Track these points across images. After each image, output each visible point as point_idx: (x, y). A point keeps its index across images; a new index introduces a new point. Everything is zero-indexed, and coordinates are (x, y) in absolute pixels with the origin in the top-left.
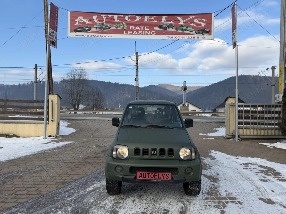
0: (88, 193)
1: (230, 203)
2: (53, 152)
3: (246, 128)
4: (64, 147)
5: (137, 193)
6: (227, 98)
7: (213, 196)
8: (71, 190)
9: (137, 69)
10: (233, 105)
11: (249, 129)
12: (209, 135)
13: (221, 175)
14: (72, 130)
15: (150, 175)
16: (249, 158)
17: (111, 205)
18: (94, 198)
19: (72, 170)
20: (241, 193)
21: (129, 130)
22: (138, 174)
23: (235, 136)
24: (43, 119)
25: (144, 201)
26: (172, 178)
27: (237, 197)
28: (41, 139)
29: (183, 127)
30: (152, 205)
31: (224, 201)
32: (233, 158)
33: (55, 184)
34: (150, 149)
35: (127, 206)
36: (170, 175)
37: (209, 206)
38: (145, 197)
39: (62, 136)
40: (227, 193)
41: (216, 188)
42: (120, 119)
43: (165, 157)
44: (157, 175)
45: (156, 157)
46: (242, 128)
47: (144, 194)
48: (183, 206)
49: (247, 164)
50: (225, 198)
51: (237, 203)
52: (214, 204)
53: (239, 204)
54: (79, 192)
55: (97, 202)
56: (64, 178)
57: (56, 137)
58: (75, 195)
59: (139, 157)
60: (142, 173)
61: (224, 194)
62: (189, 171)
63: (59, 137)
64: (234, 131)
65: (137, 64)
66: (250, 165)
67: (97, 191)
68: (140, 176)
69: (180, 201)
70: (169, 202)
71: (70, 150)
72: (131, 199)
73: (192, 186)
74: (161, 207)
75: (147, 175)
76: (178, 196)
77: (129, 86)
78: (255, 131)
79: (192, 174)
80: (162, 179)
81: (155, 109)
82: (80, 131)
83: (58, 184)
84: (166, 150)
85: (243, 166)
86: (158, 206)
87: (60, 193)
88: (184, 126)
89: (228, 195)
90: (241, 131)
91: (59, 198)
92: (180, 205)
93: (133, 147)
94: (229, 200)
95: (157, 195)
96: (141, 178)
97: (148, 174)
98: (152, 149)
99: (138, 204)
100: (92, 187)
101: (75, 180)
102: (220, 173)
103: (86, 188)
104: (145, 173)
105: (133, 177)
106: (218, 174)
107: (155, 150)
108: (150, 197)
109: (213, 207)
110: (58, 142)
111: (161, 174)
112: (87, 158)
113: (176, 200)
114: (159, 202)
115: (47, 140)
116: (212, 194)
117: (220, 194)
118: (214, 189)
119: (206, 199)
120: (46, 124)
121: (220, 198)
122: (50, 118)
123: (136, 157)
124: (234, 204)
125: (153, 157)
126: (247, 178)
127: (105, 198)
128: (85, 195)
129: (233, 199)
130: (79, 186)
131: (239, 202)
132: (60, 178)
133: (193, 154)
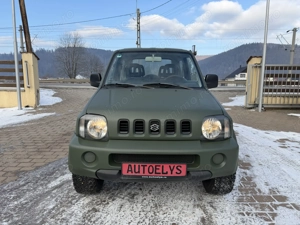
0: (49, 193)
1: (281, 207)
2: (23, 127)
3: (271, 96)
4: (41, 119)
5: (129, 191)
6: (251, 57)
7: (250, 195)
8: (24, 185)
9: (139, 30)
10: (258, 66)
11: (275, 96)
12: (224, 104)
14: (58, 100)
15: (146, 168)
16: (282, 132)
17: (81, 215)
18: (56, 201)
19: (39, 151)
20: (292, 189)
22: (125, 166)
23: (257, 106)
25: (139, 205)
26: (188, 172)
27: (288, 195)
28: (15, 110)
29: (203, 87)
30: (152, 214)
31: (269, 203)
32: (262, 132)
33: (3, 176)
34: (147, 121)
35: (108, 217)
36: (184, 168)
37: (248, 214)
38: (141, 198)
39: (44, 107)
40: (270, 187)
41: (250, 179)
43: (175, 135)
44: (161, 168)
45: (159, 136)
46: (267, 96)
47: (140, 192)
48: (205, 216)
49: (282, 141)
50: (269, 199)
51: (291, 208)
52: (254, 211)
53: (296, 211)
54: (35, 189)
55: (58, 209)
56: (21, 165)
57: (36, 108)
58: (27, 195)
59: (127, 135)
60: (133, 165)
61: (265, 190)
62: (218, 159)
63: (38, 107)
64: (257, 99)
67: (66, 186)
68: (128, 171)
69: (198, 206)
70: (180, 208)
71: (48, 123)
72: (118, 202)
73: (220, 182)
74: (166, 219)
76: (194, 196)
78: (282, 99)
79: (223, 164)
80: (169, 174)
81: (158, 58)
82: (67, 100)
83: (9, 174)
84: (178, 122)
85: (278, 144)
86: (162, 217)
87: (5, 191)
88: (206, 85)
89: (272, 191)
90: (265, 99)
92: (199, 213)
93: (116, 118)
94: (277, 203)
95: (159, 193)
96: (130, 173)
97: (144, 166)
98: (152, 122)
99: (128, 212)
100: (58, 180)
101: (37, 168)
102: (250, 154)
103: (49, 182)
104: (137, 165)
105: (116, 172)
108: (149, 197)
109: (254, 216)
110: (34, 113)
111: (166, 167)
112: (65, 135)
113: (192, 202)
114: (164, 208)
116: (247, 191)
117: (259, 190)
118: (248, 180)
119: (240, 200)
120: (20, 91)
121: (261, 199)
122: (26, 84)
123: (121, 136)
124: (287, 210)
125: (153, 136)
126: (291, 162)
127: (73, 201)
128: (42, 196)
129: (283, 199)
130: (39, 179)
131: (293, 205)
132: (15, 164)
133: (227, 130)
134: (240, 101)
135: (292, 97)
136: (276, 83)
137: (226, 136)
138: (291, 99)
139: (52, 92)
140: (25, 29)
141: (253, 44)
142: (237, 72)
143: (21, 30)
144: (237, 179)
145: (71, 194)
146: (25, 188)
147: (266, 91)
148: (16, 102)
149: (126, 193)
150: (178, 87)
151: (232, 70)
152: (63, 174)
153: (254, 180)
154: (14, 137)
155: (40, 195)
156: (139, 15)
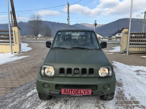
0: (27, 99)
1: (136, 107)
2: (13, 63)
3: (133, 47)
4: (22, 59)
6: (123, 29)
7: (121, 100)
8: (15, 95)
9: (68, 13)
10: (127, 33)
11: (135, 47)
12: (110, 51)
13: (123, 81)
14: (30, 49)
18: (31, 103)
19: (22, 77)
20: (142, 97)
21: (57, 51)
23: (126, 52)
24: (9, 42)
25: (69, 106)
26: (92, 93)
27: (139, 101)
28: (10, 54)
29: (99, 48)
31: (130, 105)
32: (128, 67)
33: (5, 90)
34: (73, 68)
36: (90, 91)
38: (70, 102)
39: (22, 52)
40: (131, 96)
41: (122, 92)
42: (51, 42)
43: (86, 75)
44: (79, 91)
45: (79, 76)
46: (131, 47)
47: (70, 99)
49: (138, 71)
50: (130, 103)
51: (141, 107)
54: (21, 97)
55: (32, 108)
56: (14, 84)
57: (19, 53)
58: (17, 100)
59: (64, 75)
60: (66, 90)
61: (129, 98)
62: (106, 86)
63: (21, 53)
64: (126, 49)
65: (68, 10)
66: (140, 72)
67: (35, 95)
70: (88, 107)
71: (25, 61)
72: (59, 104)
73: (107, 96)
75: (70, 91)
76: (95, 101)
77: (65, 24)
78: (138, 49)
79: (109, 89)
80: (83, 94)
81: (78, 34)
82: (34, 49)
83: (8, 89)
84: (88, 69)
85: (136, 73)
87: (6, 98)
88: (101, 47)
89: (132, 98)
90: (130, 49)
91: (3, 104)
94: (134, 105)
95: (79, 100)
96: (65, 93)
97: (72, 90)
98: (75, 69)
100: (31, 92)
101: (21, 86)
102: (122, 78)
103: (27, 93)
104: (68, 90)
105: (58, 93)
106: (121, 79)
107: (78, 69)
108: (74, 101)
110: (19, 56)
111: (82, 91)
112: (34, 68)
113: (94, 104)
114: (81, 107)
115: (13, 55)
116: (120, 98)
117: (126, 98)
118: (121, 93)
119: (117, 103)
120: (12, 45)
121: (127, 102)
122: (14, 42)
123: (61, 75)
124: (139, 108)
125: (76, 76)
126: (142, 83)
127: (39, 104)
128: (24, 101)
129: (137, 102)
130: (22, 91)
131: (142, 106)
132: (11, 84)
133: (111, 72)
134: (118, 49)
135: (143, 47)
136: (136, 37)
137: (110, 75)
138: (143, 49)
139: (27, 45)
140: (13, 12)
141: (125, 19)
142: (117, 33)
143: (11, 13)
144: (116, 92)
145: (37, 100)
146: (16, 96)
147: (131, 44)
148: (10, 50)
149: (63, 99)
150: (88, 49)
151: (114, 31)
152: (33, 89)
153: (124, 93)
154: (10, 69)
155: (23, 100)
156: (68, 6)
